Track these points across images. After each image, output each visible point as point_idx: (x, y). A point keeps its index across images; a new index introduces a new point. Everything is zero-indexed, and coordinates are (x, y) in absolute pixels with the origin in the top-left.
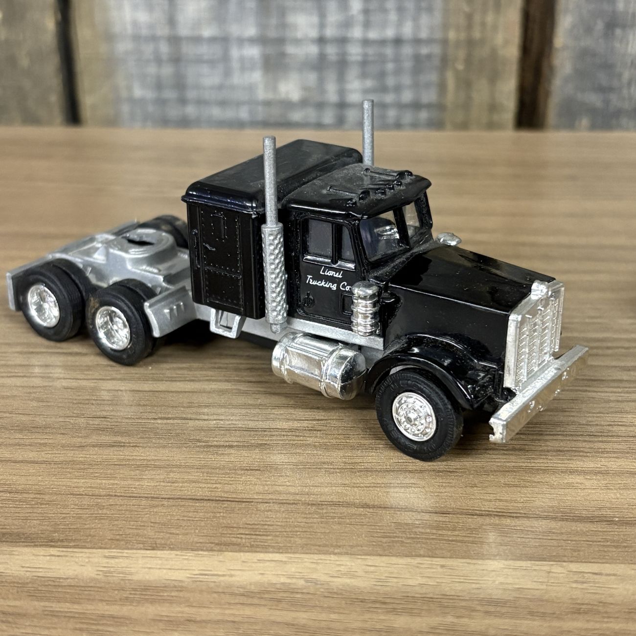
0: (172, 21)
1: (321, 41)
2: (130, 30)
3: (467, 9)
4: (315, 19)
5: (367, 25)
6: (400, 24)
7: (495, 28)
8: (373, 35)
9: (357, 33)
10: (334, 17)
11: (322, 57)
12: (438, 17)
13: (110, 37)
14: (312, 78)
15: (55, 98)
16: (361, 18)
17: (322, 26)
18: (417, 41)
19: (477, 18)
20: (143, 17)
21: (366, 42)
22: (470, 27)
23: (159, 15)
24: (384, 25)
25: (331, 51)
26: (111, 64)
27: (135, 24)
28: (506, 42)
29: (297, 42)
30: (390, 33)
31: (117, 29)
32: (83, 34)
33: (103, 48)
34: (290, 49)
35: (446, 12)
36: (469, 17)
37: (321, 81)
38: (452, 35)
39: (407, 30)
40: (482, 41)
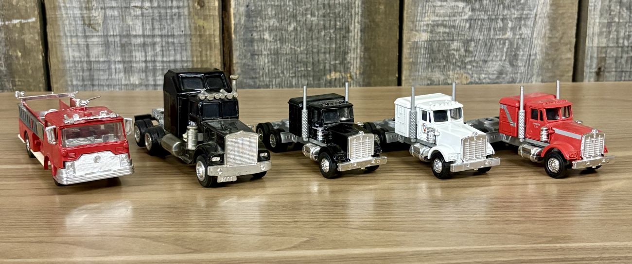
0: (88, 56)
1: (146, 61)
2: (71, 59)
3: (200, 50)
4: (143, 54)
5: (163, 56)
6: (175, 55)
7: (211, 56)
8: (165, 59)
9: (159, 58)
10: (150, 53)
11: (146, 67)
12: (189, 53)
13: (64, 62)
14: (143, 75)
15: (42, 85)
16: (161, 53)
17: (146, 56)
18: (182, 61)
19: (204, 53)
20: (77, 54)
21: (163, 62)
22: (201, 56)
23: (83, 53)
24: (169, 56)
25: (150, 65)
26: (64, 72)
27: (73, 57)
28: (215, 61)
29: (136, 62)
30: (172, 58)
31: (67, 59)
32: (53, 61)
33: (61, 66)
34: (134, 65)
35: (192, 51)
36: (201, 52)
37: (147, 76)
38: (195, 59)
39: (178, 58)
40: (207, 61)
